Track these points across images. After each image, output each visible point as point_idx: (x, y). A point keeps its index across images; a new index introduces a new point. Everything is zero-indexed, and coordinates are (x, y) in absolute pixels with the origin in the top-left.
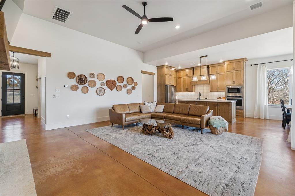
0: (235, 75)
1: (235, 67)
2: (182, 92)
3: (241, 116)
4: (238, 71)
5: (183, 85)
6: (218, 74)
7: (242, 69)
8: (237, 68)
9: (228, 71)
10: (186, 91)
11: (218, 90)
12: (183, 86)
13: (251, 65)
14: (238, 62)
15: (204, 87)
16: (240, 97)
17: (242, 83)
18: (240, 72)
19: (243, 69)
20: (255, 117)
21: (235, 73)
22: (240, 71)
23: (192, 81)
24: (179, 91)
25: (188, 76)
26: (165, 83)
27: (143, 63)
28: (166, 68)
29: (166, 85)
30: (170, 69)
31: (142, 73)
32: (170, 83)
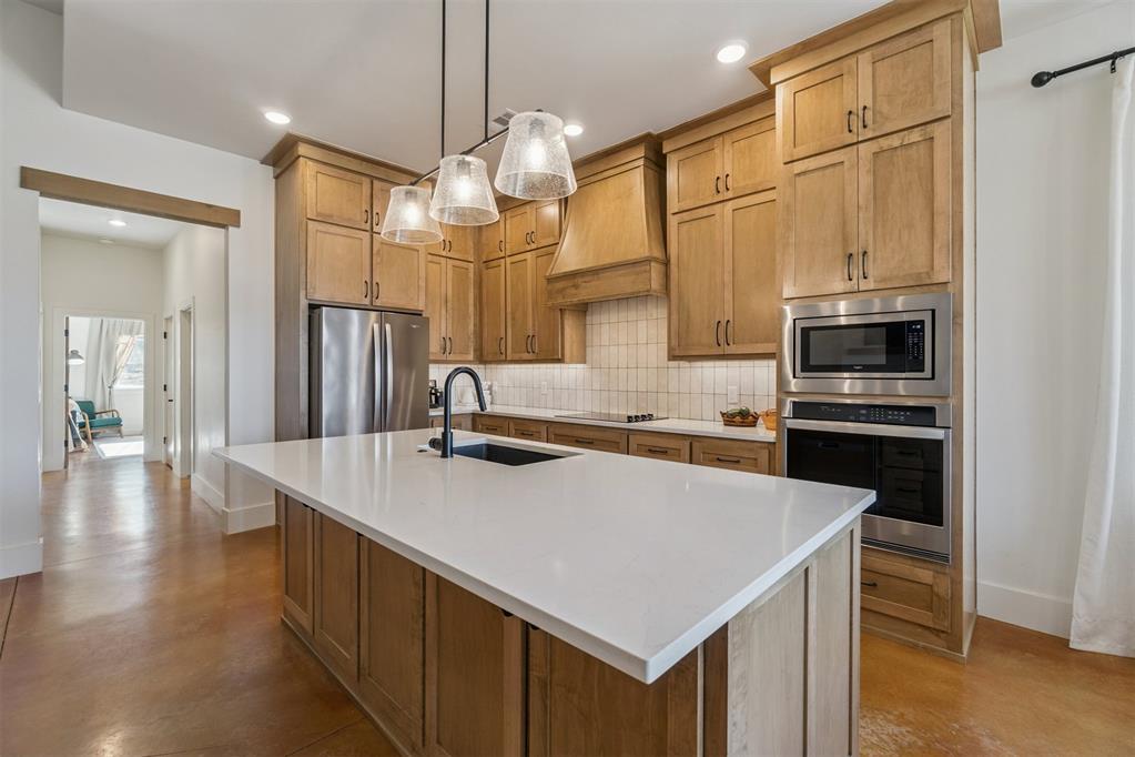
0: (866, 181)
1: (866, 98)
2: (506, 361)
3: (937, 632)
4: (895, 141)
5: (509, 310)
6: (730, 206)
7: (943, 107)
8: (885, 108)
9: (800, 151)
10: (526, 356)
11: (724, 345)
12: (513, 319)
13: (1039, 80)
14: (903, 43)
15: (642, 325)
16: (925, 415)
17: (940, 261)
18: (923, 148)
19: (957, 104)
20: (1087, 636)
21: (865, 165)
22: (915, 136)
23: (550, 280)
24: (490, 358)
25: (533, 246)
26: (302, 286)
27: (59, 107)
28: (310, 163)
29: (314, 308)
30: (372, 178)
31: (42, 194)
32: (372, 288)
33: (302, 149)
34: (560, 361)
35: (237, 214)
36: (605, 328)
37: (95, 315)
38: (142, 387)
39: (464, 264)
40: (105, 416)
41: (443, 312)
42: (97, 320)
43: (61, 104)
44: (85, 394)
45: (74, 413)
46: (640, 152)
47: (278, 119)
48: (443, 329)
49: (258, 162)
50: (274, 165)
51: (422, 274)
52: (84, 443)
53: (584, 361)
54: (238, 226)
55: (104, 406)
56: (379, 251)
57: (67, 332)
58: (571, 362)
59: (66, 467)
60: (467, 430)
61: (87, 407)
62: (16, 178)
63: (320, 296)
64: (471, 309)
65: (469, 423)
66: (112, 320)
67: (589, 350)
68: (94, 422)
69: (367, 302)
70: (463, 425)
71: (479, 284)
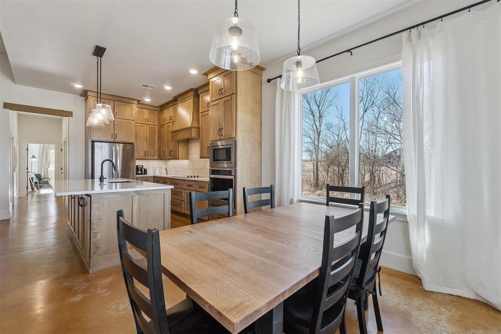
0: (222, 109)
1: (222, 86)
2: (166, 159)
4: (227, 99)
5: (166, 142)
7: (234, 91)
8: (226, 90)
9: (213, 99)
13: (268, 81)
14: (228, 73)
17: (233, 131)
18: (231, 102)
21: (223, 105)
23: (172, 132)
24: (163, 158)
25: (172, 121)
26: (89, 135)
27: (14, 84)
28: (92, 97)
29: (93, 142)
30: (114, 101)
31: (10, 110)
32: (115, 136)
33: (89, 93)
34: (178, 159)
35: (72, 112)
36: (193, 148)
37: (42, 143)
38: (54, 169)
39: (154, 126)
40: (45, 180)
41: (145, 142)
42: (42, 145)
43: (15, 82)
44: (38, 171)
45: (32, 178)
46: (192, 93)
47: (78, 86)
48: (145, 149)
49: (79, 96)
50: (84, 97)
51: (134, 130)
52: (35, 189)
53: (188, 159)
54: (72, 116)
55: (45, 176)
56: (117, 124)
57: (27, 149)
58: (182, 159)
59: (27, 196)
60: (151, 182)
61: (38, 176)
62: (2, 105)
63: (95, 139)
64: (157, 141)
65: (152, 179)
66: (48, 145)
67: (189, 156)
68: (41, 181)
69: (112, 140)
70: (150, 180)
71: (159, 133)
